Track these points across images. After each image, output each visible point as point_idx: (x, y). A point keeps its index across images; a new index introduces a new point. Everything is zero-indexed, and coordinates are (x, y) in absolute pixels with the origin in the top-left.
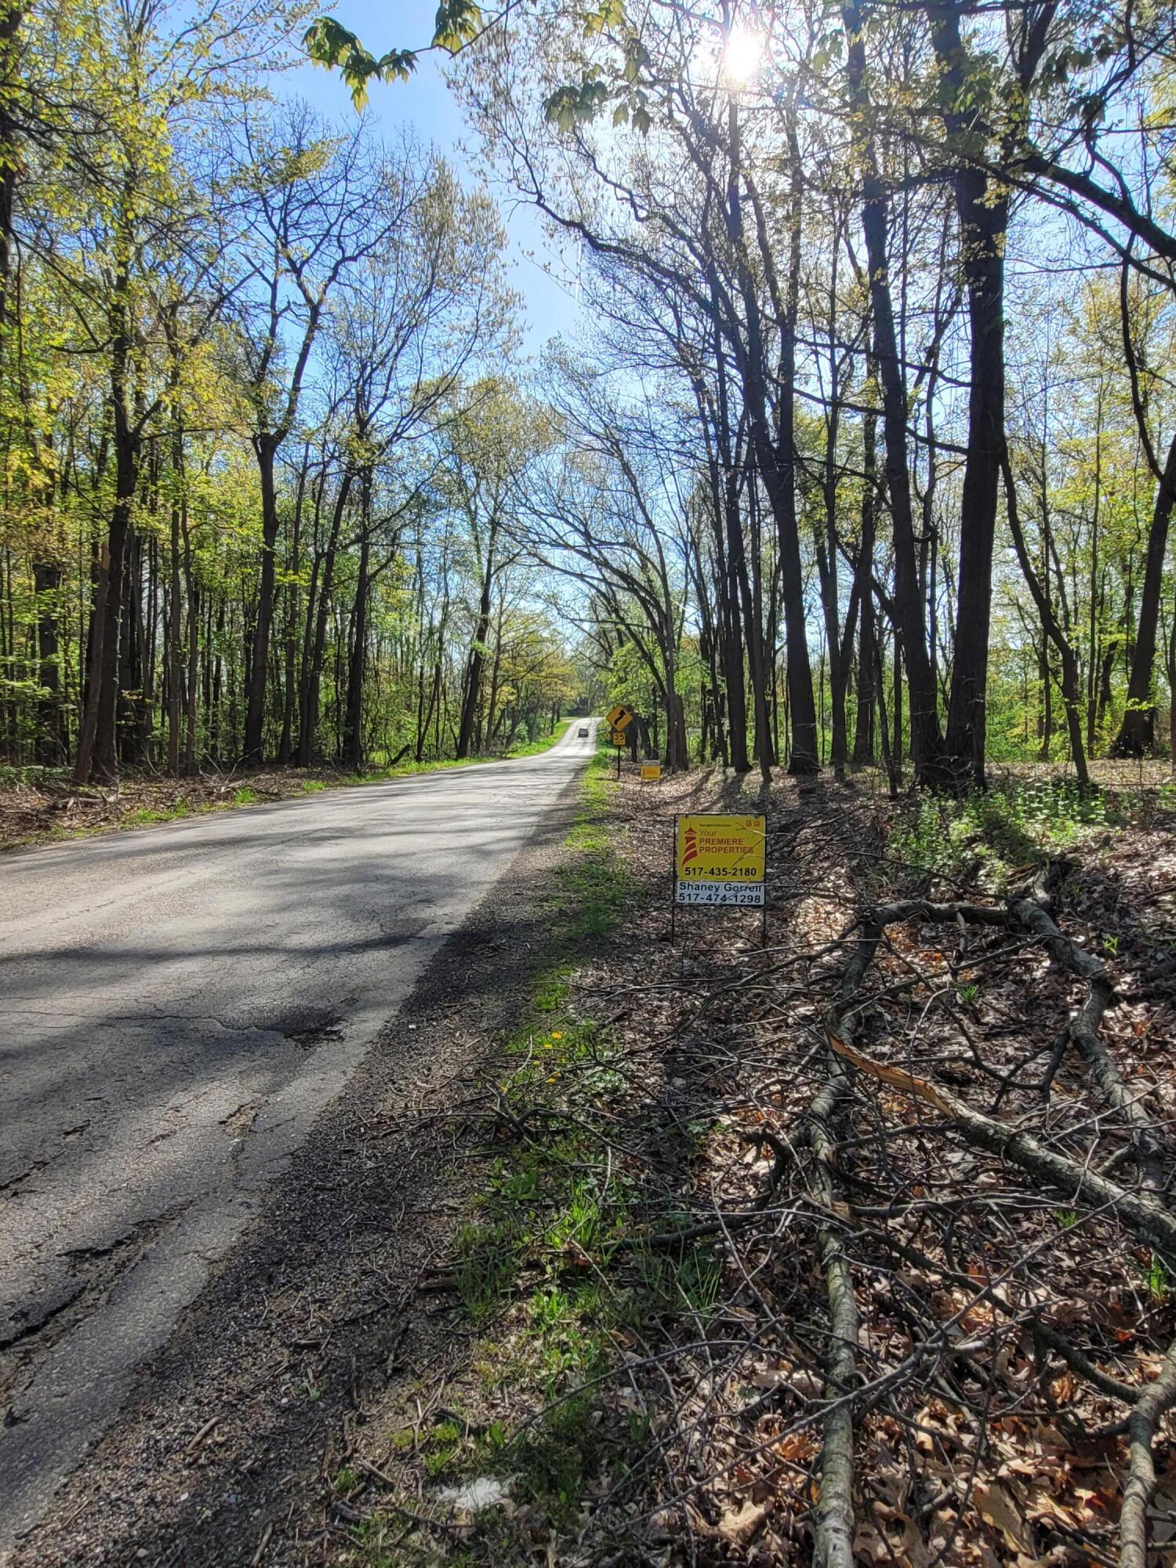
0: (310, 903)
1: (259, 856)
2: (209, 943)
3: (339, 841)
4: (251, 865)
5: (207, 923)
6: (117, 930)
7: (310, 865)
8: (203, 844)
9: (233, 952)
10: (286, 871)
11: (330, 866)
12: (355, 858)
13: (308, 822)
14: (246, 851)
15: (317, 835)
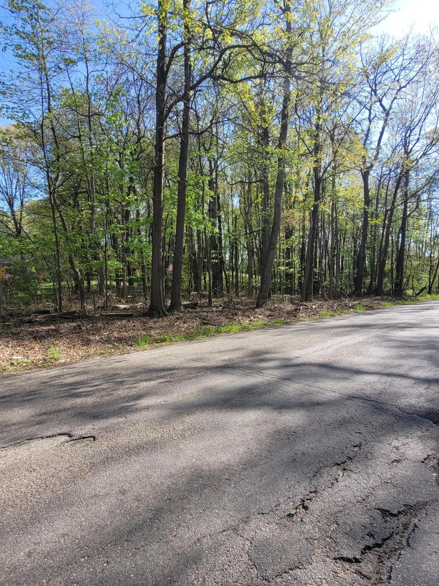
0: (413, 356)
1: (378, 333)
2: (376, 369)
3: (412, 329)
4: (378, 337)
5: (371, 360)
6: (337, 358)
7: (404, 339)
8: (354, 326)
9: (389, 375)
10: (395, 341)
11: (415, 340)
12: (424, 337)
13: (392, 320)
14: (372, 330)
15: (400, 325)
